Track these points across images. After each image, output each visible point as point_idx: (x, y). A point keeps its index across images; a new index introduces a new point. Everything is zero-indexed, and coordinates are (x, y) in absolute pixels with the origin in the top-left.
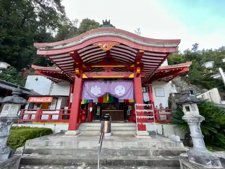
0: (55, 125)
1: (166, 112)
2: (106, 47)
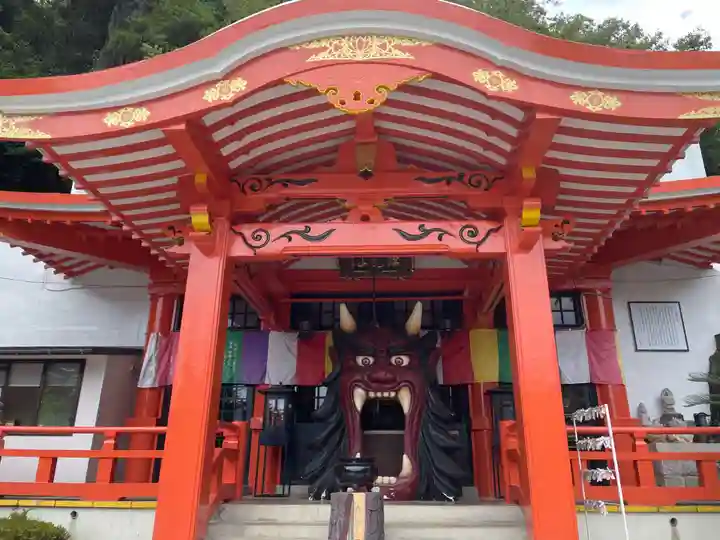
0: (74, 514)
1: (697, 440)
2: (357, 97)
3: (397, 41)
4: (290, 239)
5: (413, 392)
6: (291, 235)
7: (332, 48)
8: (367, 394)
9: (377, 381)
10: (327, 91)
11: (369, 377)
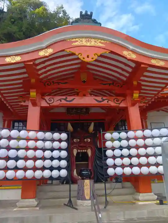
2: (88, 57)
3: (100, 41)
4: (61, 101)
5: (92, 150)
6: (62, 100)
7: (80, 41)
8: (77, 151)
9: (81, 147)
10: (79, 54)
11: (78, 145)
